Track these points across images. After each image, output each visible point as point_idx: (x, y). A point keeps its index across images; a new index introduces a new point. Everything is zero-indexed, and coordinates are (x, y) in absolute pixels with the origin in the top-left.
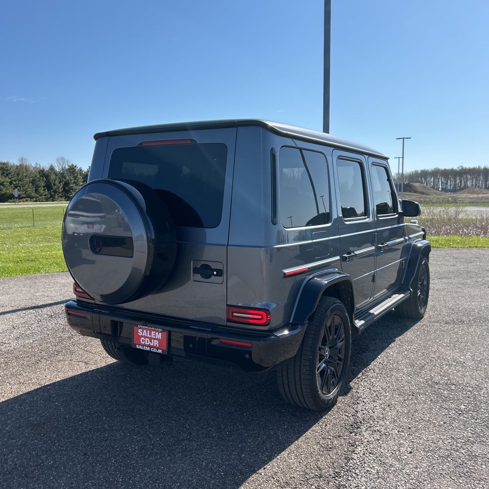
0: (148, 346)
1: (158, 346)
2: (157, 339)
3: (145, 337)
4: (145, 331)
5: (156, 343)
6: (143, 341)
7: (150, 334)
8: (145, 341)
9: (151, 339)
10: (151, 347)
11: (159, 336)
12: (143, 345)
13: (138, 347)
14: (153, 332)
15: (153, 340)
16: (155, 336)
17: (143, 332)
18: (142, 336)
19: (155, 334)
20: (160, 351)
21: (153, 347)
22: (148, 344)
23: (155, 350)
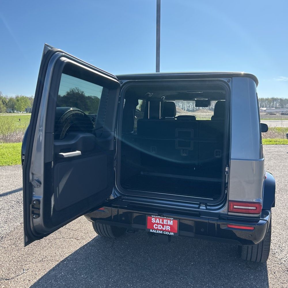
0: (161, 230)
1: (169, 230)
2: (169, 225)
3: (158, 224)
4: (158, 220)
5: (168, 228)
6: (156, 226)
7: (163, 222)
8: (158, 227)
9: (163, 225)
10: (163, 231)
11: (171, 223)
12: (157, 230)
13: (151, 231)
14: (165, 220)
15: (165, 226)
16: (167, 223)
17: (156, 220)
18: (155, 223)
19: (167, 222)
20: (172, 234)
21: (166, 231)
22: (161, 228)
23: (167, 233)
